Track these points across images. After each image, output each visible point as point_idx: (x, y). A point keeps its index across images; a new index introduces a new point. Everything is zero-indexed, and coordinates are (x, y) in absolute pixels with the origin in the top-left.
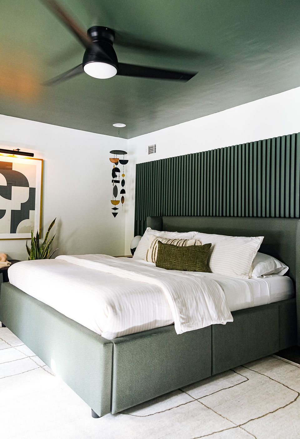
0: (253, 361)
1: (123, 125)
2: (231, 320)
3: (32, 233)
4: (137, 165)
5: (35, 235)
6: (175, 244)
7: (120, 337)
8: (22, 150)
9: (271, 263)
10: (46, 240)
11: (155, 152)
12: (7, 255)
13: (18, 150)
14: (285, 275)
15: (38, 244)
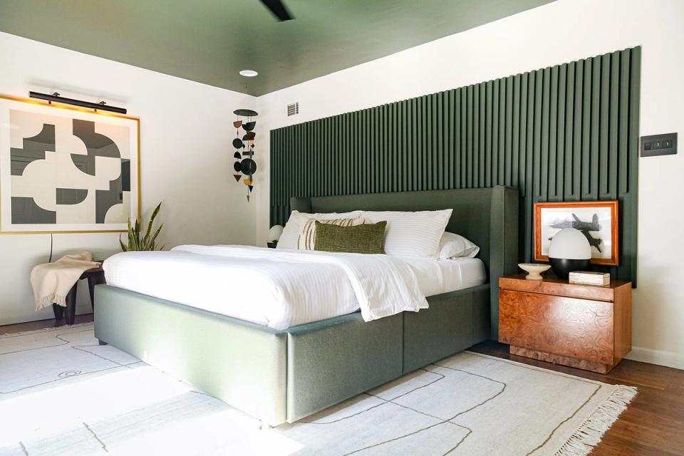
0: (445, 358)
1: (253, 74)
2: (426, 306)
3: (129, 222)
4: (271, 131)
5: (133, 226)
6: (338, 224)
7: (294, 327)
8: (108, 104)
9: (460, 243)
10: (149, 231)
11: (297, 113)
12: (93, 254)
13: (103, 103)
14: (475, 257)
15: (138, 238)
